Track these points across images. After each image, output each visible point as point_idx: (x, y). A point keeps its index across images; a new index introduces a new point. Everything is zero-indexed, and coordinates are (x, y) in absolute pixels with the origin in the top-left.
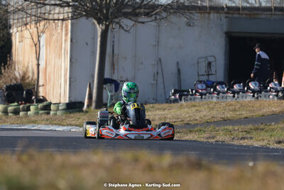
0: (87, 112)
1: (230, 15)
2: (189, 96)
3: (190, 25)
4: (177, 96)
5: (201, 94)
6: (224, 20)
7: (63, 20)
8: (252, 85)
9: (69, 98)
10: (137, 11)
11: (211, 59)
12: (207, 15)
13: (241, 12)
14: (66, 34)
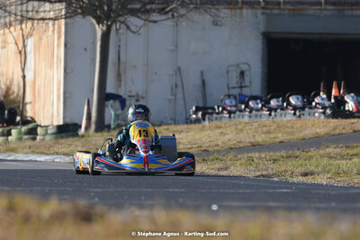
0: (83, 136)
1: (268, 11)
2: (215, 115)
3: (216, 24)
4: (200, 114)
5: (230, 113)
6: (261, 18)
7: (55, 19)
8: (293, 100)
9: (64, 118)
10: (148, 7)
11: (244, 67)
12: (238, 11)
13: (282, 7)
14: (59, 38)
